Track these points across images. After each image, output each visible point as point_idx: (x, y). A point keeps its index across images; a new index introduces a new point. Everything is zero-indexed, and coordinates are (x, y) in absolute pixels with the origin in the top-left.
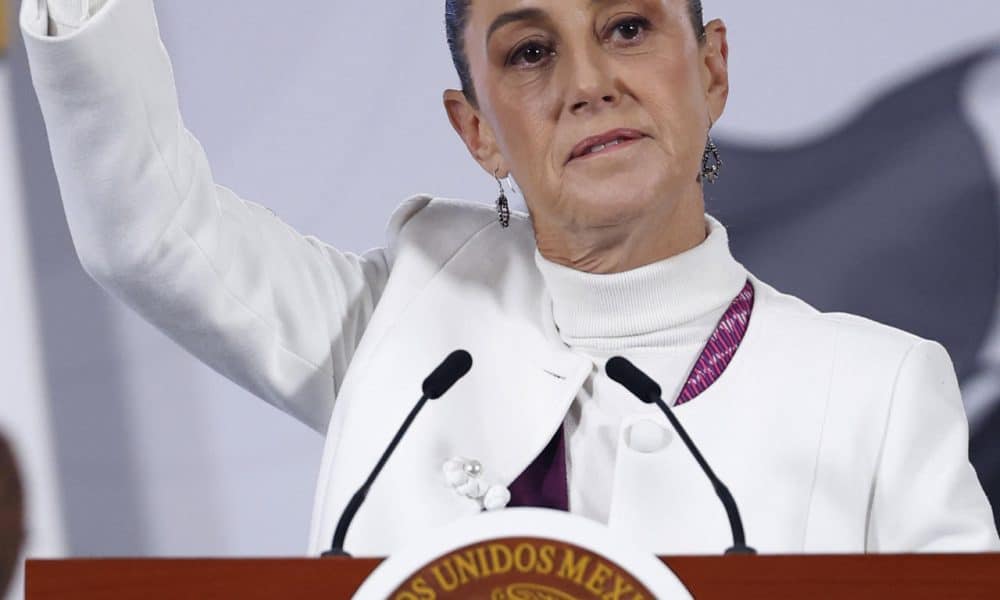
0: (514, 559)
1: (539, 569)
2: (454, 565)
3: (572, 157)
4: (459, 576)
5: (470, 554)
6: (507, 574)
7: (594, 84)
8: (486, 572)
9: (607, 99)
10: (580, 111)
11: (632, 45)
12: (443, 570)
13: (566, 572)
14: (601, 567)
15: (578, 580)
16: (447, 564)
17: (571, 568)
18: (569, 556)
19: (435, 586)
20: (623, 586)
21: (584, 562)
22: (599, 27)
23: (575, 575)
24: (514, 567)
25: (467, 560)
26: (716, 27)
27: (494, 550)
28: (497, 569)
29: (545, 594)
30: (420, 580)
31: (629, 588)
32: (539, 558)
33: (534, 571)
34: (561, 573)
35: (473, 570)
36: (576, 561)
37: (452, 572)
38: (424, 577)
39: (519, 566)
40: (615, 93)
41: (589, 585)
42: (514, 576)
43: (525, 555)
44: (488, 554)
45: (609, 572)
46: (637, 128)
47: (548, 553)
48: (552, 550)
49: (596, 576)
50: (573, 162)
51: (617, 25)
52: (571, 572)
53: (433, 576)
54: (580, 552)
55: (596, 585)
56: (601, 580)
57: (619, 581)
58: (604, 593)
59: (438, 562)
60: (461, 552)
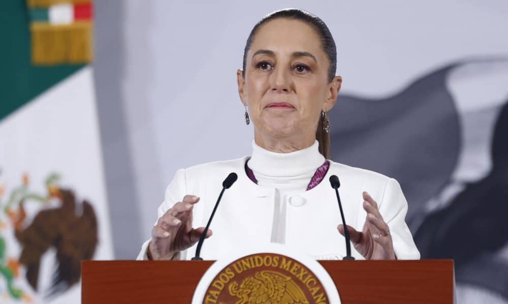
0: (263, 261)
1: (273, 265)
2: (241, 263)
3: (266, 107)
4: (243, 268)
5: (247, 260)
6: (261, 267)
7: (282, 84)
8: (253, 266)
9: (285, 90)
10: (274, 91)
11: (301, 74)
12: (237, 265)
13: (283, 266)
14: (296, 265)
15: (287, 269)
16: (239, 263)
17: (285, 265)
18: (284, 261)
19: (234, 271)
20: (304, 272)
21: (290, 262)
22: (292, 65)
23: (287, 267)
24: (263, 265)
25: (246, 261)
26: (338, 78)
27: (256, 258)
28: (257, 265)
29: (276, 274)
30: (228, 269)
31: (306, 273)
32: (273, 262)
33: (271, 266)
34: (281, 267)
35: (248, 265)
36: (287, 262)
37: (240, 265)
38: (231, 268)
39: (266, 264)
40: (289, 89)
41: (292, 271)
42: (263, 268)
43: (268, 259)
44: (254, 259)
45: (299, 266)
46: (292, 104)
47: (276, 259)
48: (278, 258)
49: (294, 268)
50: (267, 108)
51: (297, 66)
52: (285, 267)
53: (233, 267)
54: (288, 259)
55: (294, 271)
56: (296, 269)
57: (303, 270)
58: (297, 274)
59: (235, 262)
60: (244, 258)
